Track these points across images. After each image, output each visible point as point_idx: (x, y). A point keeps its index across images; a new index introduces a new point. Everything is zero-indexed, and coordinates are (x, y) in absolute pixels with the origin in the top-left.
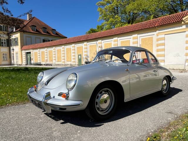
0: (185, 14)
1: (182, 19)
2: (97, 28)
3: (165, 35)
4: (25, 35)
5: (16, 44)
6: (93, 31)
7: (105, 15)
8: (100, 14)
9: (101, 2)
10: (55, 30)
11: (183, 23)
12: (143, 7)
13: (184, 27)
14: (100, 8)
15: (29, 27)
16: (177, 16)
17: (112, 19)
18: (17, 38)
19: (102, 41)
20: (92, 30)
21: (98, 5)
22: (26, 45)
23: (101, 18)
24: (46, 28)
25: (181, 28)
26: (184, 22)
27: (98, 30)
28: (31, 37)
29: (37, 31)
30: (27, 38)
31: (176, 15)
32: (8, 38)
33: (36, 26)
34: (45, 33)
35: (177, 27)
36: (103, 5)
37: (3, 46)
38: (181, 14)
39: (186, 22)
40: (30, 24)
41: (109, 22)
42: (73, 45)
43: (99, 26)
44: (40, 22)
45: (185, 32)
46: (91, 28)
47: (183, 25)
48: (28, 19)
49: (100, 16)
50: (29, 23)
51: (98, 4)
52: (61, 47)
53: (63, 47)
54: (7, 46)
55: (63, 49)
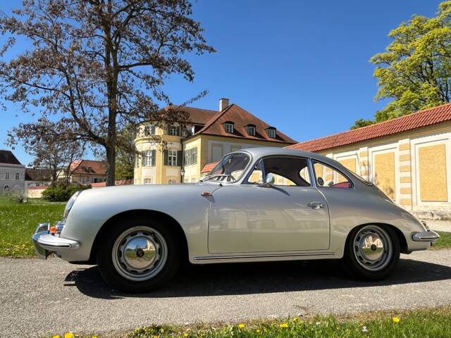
2: (375, 118)
4: (211, 142)
5: (194, 160)
6: (361, 124)
8: (380, 85)
9: (382, 55)
10: (275, 129)
14: (380, 67)
15: (221, 126)
17: (410, 93)
18: (196, 148)
19: (370, 149)
21: (375, 63)
22: (212, 162)
23: (383, 94)
24: (255, 126)
28: (221, 146)
29: (236, 132)
30: (214, 148)
32: (181, 150)
33: (233, 123)
34: (253, 135)
36: (388, 60)
37: (170, 164)
40: (223, 119)
43: (380, 114)
44: (244, 113)
46: (358, 119)
48: (221, 110)
49: (380, 89)
50: (222, 117)
51: (375, 61)
54: (178, 165)
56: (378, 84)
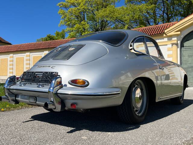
0: (166, 26)
1: (163, 32)
6: (51, 38)
7: (69, 20)
8: (62, 18)
9: (64, 3)
11: (164, 35)
12: (116, 14)
13: (166, 39)
14: (62, 9)
16: (158, 28)
17: (79, 25)
20: (49, 37)
23: (63, 23)
25: (162, 40)
26: (166, 35)
27: (57, 38)
31: (156, 27)
36: (66, 7)
38: (161, 27)
39: (167, 35)
41: (74, 29)
42: (28, 54)
43: (58, 33)
45: (167, 45)
46: (48, 35)
47: (165, 37)
49: (61, 20)
51: (60, 5)
52: (8, 56)
53: (12, 55)
55: (12, 59)
56: (61, 17)
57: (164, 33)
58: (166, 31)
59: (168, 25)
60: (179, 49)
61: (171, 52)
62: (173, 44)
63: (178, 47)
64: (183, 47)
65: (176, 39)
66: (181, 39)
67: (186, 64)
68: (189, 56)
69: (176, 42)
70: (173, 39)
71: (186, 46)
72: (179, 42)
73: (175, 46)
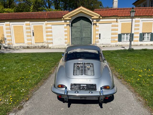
3: (52, 25)
11: (62, 19)
13: (63, 21)
25: (61, 22)
26: (63, 18)
35: (59, 21)
45: (64, 25)
47: (63, 20)
57: (62, 17)
58: (63, 17)
59: (63, 12)
60: (70, 28)
61: (66, 29)
62: (67, 25)
63: (70, 27)
64: (72, 26)
65: (69, 22)
66: (71, 22)
67: (74, 36)
68: (75, 32)
69: (69, 23)
70: (67, 22)
71: (73, 26)
72: (70, 23)
73: (68, 26)
